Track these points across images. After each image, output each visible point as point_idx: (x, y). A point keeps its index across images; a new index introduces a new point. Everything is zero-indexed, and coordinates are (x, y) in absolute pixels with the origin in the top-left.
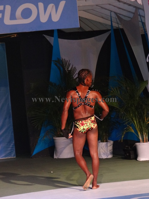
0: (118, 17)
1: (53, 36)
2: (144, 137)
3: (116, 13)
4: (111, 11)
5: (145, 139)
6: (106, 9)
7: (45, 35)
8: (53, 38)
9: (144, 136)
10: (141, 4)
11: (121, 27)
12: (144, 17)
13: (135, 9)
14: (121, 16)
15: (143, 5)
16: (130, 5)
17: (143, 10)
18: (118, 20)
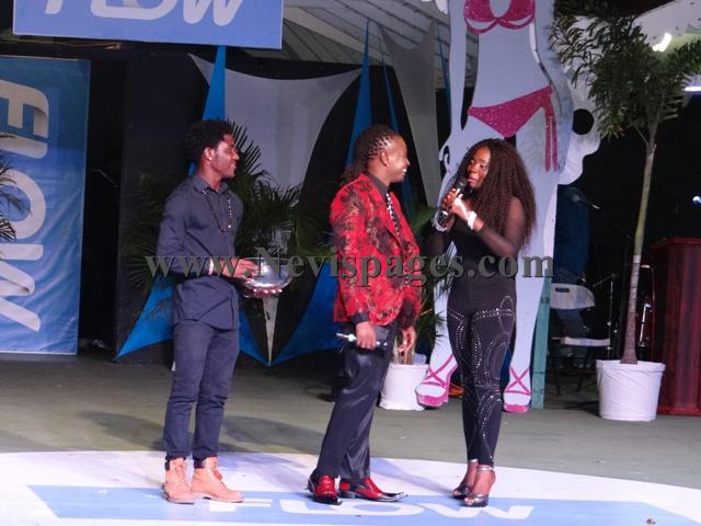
0: (385, 36)
1: (213, 61)
3: (380, 26)
4: (370, 20)
6: (357, 12)
7: (192, 56)
8: (213, 65)
10: (446, 13)
11: (388, 61)
12: (449, 45)
13: (429, 21)
14: (391, 34)
15: (449, 15)
16: (418, 11)
17: (449, 27)
18: (383, 44)
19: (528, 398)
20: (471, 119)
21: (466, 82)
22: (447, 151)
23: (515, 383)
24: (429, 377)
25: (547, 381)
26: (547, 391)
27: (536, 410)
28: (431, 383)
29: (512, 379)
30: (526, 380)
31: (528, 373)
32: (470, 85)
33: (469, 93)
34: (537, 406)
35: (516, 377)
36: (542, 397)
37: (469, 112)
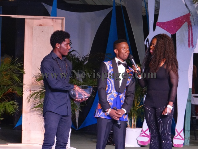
2: (132, 123)
5: (132, 125)
9: (132, 121)
19: (183, 141)
20: (157, 27)
21: (155, 12)
22: (148, 40)
23: (177, 135)
24: (142, 134)
25: (191, 134)
26: (191, 138)
27: (186, 146)
28: (143, 136)
29: (176, 134)
30: (182, 134)
31: (183, 131)
32: (156, 13)
33: (156, 17)
34: (187, 145)
35: (178, 132)
36: (189, 141)
37: (156, 24)
